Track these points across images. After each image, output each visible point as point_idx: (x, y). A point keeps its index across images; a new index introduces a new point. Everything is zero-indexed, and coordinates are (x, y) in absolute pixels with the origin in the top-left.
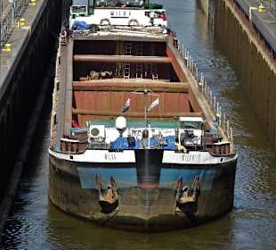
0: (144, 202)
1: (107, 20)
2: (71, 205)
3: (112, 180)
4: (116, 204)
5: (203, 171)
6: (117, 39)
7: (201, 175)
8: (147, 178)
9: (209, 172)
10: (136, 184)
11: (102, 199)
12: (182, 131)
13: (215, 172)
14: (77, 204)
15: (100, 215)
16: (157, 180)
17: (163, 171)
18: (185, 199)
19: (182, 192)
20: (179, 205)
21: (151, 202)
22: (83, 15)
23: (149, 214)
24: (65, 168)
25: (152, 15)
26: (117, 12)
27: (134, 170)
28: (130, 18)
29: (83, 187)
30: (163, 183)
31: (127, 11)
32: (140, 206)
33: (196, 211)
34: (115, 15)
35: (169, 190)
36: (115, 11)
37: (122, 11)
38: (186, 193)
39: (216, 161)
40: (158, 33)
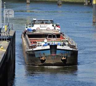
0: (52, 59)
1: (39, 28)
2: (33, 63)
3: (44, 54)
4: (45, 60)
5: (68, 51)
6: (43, 34)
7: (67, 53)
8: (53, 52)
9: (70, 52)
10: (50, 54)
11: (41, 59)
12: (62, 43)
13: (71, 52)
14: (34, 62)
15: (41, 64)
16: (56, 53)
17: (57, 51)
18: (63, 58)
19: (62, 57)
20: (62, 60)
21: (54, 59)
22: (30, 27)
23: (54, 62)
24: (31, 53)
25: (55, 26)
26: (42, 25)
27: (49, 51)
28: (47, 27)
29: (36, 57)
30: (57, 54)
31: (46, 25)
32: (51, 60)
33: (66, 62)
34: (41, 26)
35: (59, 56)
36: (41, 25)
37: (44, 25)
38: (63, 57)
39: (71, 49)
40: (57, 32)
